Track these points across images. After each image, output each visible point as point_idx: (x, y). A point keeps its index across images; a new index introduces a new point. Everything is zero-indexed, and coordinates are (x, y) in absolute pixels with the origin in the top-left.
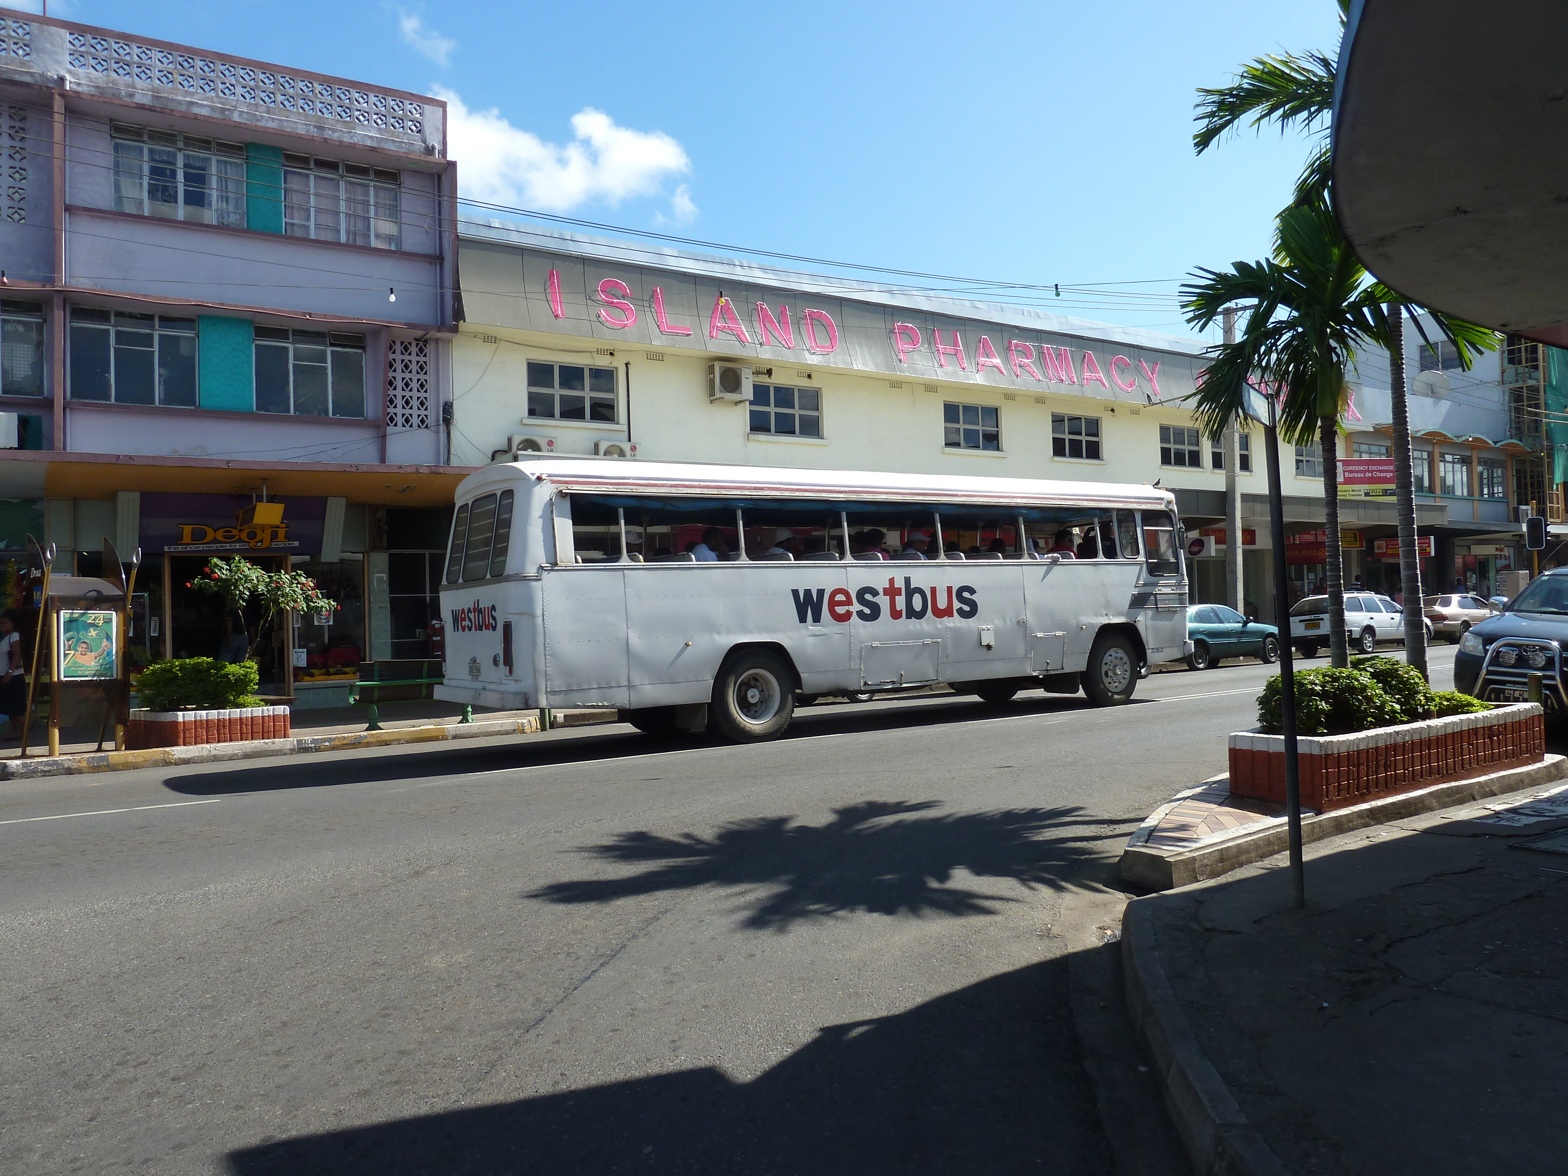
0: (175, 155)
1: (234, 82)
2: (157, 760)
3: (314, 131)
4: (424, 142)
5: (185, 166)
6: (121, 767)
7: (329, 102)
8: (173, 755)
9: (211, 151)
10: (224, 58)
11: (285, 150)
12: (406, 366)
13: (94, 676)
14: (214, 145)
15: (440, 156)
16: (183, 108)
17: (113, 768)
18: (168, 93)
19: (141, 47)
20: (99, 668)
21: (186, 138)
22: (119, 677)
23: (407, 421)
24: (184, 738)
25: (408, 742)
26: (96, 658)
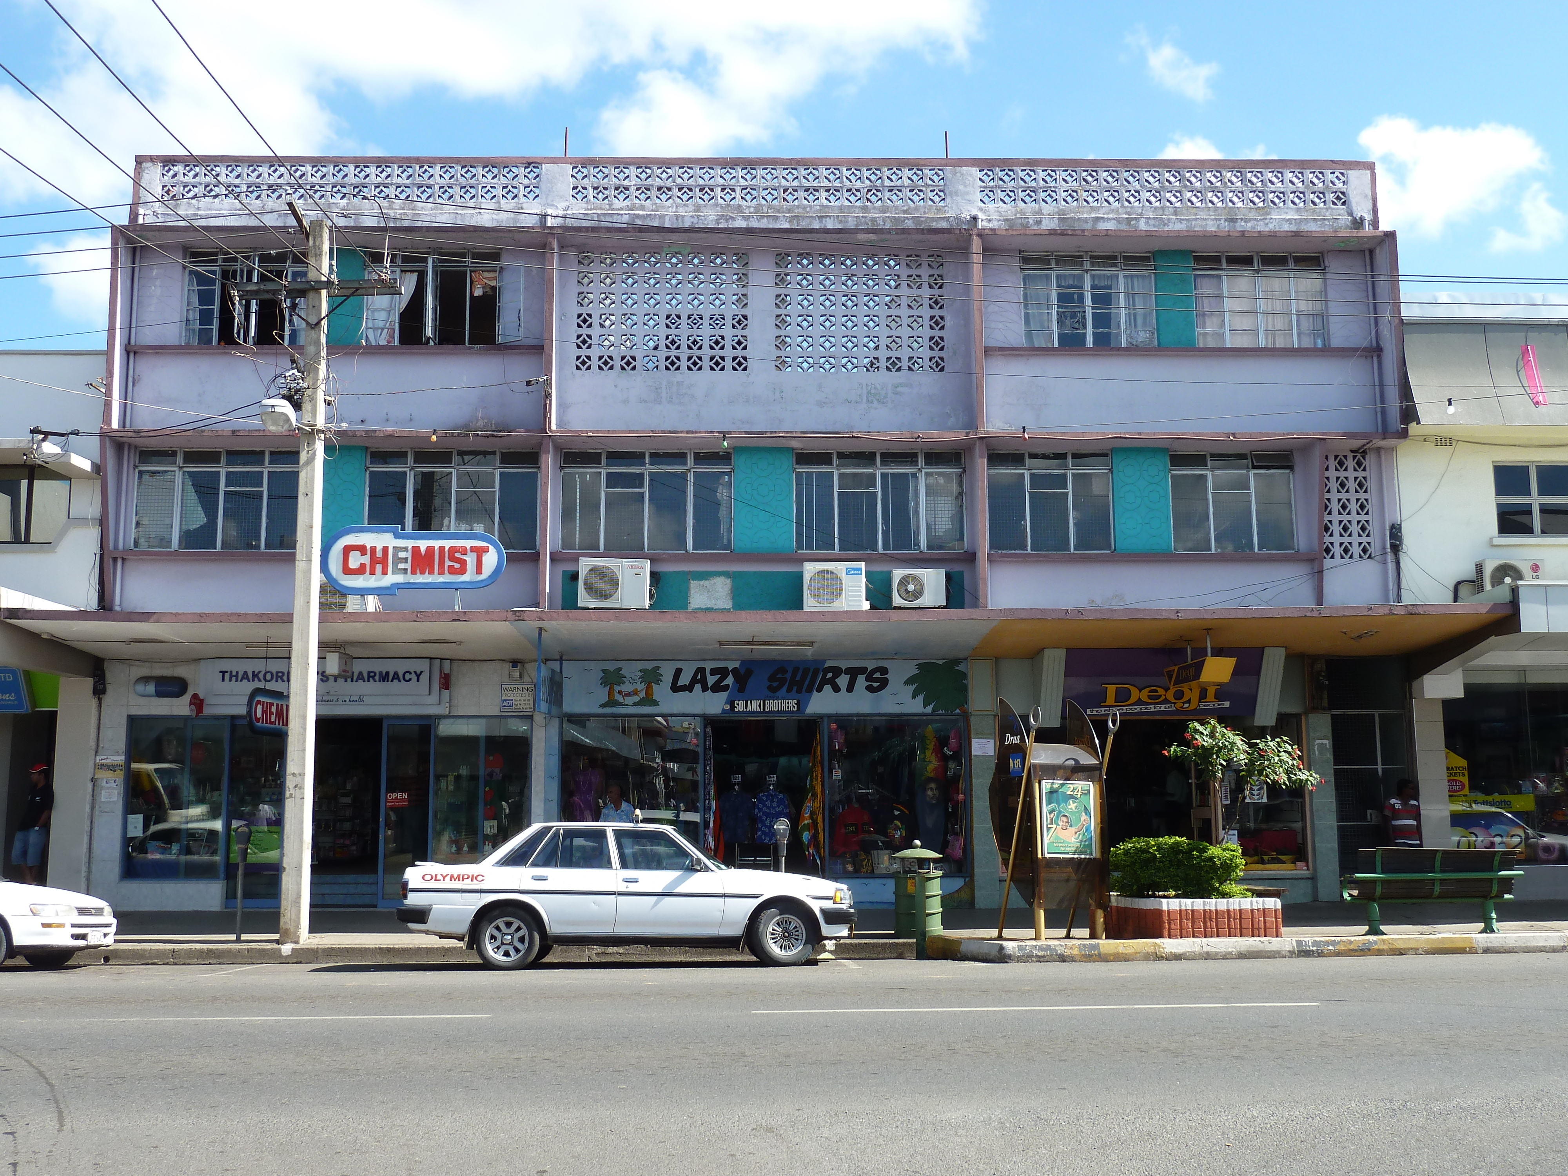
0: (1081, 278)
1: (1138, 188)
2: (1148, 953)
3: (1225, 226)
4: (1351, 214)
5: (1093, 287)
6: (1112, 958)
7: (1240, 189)
8: (1163, 948)
9: (1117, 267)
10: (1126, 164)
11: (1194, 252)
12: (1342, 485)
13: (1074, 853)
14: (1120, 260)
15: (1371, 227)
16: (1089, 226)
17: (1104, 958)
18: (1074, 213)
19: (1046, 170)
20: (1078, 845)
21: (1092, 257)
22: (1098, 856)
23: (1346, 551)
24: (1169, 929)
25: (1427, 953)
26: (1076, 833)
